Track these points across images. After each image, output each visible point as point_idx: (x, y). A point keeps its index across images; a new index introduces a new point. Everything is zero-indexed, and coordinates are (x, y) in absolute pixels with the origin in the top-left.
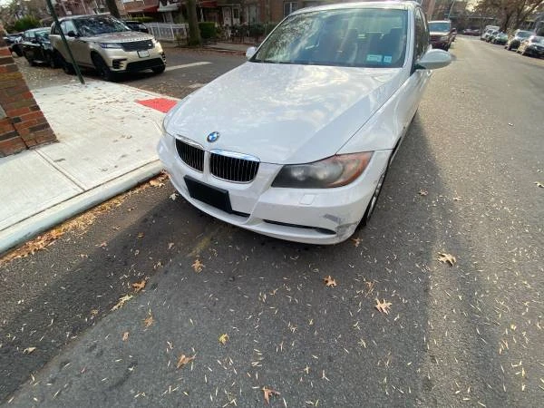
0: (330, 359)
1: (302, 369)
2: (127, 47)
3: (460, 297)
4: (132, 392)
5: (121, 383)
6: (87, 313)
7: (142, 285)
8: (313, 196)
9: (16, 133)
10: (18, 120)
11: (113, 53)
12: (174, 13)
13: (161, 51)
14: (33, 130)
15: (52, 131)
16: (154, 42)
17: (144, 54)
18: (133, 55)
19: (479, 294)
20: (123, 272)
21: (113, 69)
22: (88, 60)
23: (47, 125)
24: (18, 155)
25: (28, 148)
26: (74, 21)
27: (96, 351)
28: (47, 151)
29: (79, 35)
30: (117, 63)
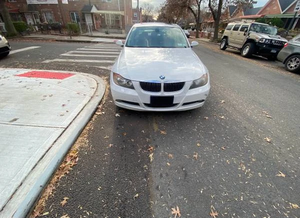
4: (192, 173)
5: (186, 175)
13: (6, 42)
27: (164, 175)
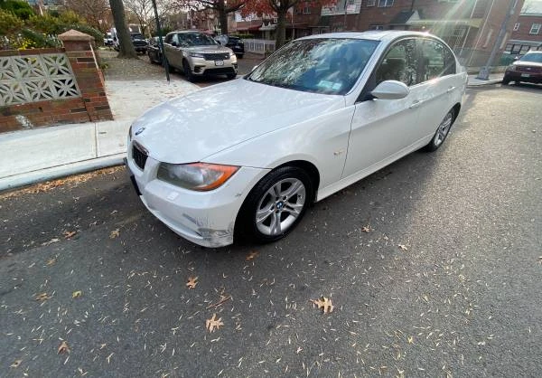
0: (127, 347)
1: (100, 343)
2: (208, 57)
3: (299, 350)
6: (29, 241)
7: (70, 235)
8: (177, 194)
9: (85, 109)
10: (89, 101)
11: (197, 61)
12: (272, 32)
13: (235, 61)
14: (97, 109)
15: (110, 112)
16: (231, 54)
17: (220, 63)
18: (211, 64)
19: (325, 357)
20: (70, 221)
21: (194, 73)
22: (180, 64)
23: (108, 107)
24: (82, 125)
25: (91, 121)
26: (179, 35)
28: (102, 125)
29: (178, 46)
30: (198, 68)
